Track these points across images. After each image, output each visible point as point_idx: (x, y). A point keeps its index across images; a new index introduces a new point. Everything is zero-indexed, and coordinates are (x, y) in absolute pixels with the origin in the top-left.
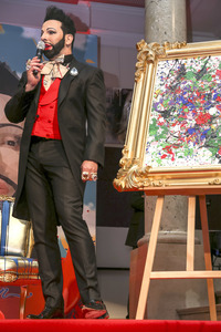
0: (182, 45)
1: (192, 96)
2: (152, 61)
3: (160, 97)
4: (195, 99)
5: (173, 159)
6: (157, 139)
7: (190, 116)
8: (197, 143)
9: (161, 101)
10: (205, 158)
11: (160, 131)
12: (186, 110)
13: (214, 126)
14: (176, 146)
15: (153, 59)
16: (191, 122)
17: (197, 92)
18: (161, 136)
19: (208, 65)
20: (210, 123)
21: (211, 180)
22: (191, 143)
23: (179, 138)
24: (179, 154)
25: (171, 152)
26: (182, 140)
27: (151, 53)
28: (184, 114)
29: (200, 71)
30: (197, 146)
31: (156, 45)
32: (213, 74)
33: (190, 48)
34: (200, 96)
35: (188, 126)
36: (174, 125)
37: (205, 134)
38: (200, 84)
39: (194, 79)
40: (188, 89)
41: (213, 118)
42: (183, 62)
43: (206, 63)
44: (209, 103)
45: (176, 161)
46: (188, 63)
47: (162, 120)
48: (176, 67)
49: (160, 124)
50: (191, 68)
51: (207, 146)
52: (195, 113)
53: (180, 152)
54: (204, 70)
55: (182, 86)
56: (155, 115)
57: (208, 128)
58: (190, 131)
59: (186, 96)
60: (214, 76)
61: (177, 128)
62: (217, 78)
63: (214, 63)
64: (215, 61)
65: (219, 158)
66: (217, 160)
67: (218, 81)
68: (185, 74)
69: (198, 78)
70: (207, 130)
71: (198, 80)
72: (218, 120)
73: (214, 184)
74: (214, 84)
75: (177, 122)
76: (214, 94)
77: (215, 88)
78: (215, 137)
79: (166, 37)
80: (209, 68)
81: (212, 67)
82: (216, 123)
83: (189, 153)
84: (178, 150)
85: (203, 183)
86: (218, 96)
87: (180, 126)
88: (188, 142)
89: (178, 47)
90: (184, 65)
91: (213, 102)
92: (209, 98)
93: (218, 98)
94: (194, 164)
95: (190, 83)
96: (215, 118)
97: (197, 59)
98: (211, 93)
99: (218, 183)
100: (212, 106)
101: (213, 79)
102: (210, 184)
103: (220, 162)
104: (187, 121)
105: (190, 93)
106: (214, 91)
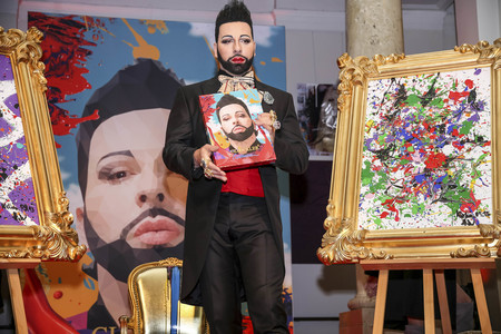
0: (399, 58)
1: (418, 128)
2: (359, 83)
3: (373, 130)
4: (421, 133)
5: (397, 219)
6: (373, 190)
7: (417, 156)
8: (428, 195)
9: (376, 137)
10: (443, 217)
11: (377, 178)
12: (410, 149)
13: (452, 171)
14: (401, 200)
15: (360, 79)
16: (419, 166)
17: (425, 123)
18: (378, 186)
19: (436, 85)
20: (446, 166)
21: (455, 248)
22: (421, 196)
23: (404, 188)
24: (405, 212)
25: (393, 209)
26: (408, 191)
27: (357, 71)
28: (408, 154)
29: (426, 94)
30: (428, 199)
31: (364, 59)
32: (445, 97)
33: (410, 62)
34: (428, 128)
35: (415, 171)
36: (395, 170)
37: (439, 183)
38: (427, 111)
39: (419, 105)
40: (412, 119)
41: (449, 159)
42: (402, 81)
43: (435, 81)
44: (442, 138)
45: (401, 221)
46: (408, 82)
47: (378, 163)
48: (393, 89)
49: (376, 169)
50: (414, 89)
51: (444, 200)
52: (423, 152)
53: (406, 208)
54: (432, 92)
55: (403, 115)
56: (368, 156)
57: (442, 173)
58: (417, 179)
59: (409, 129)
60: (446, 101)
61: (399, 174)
62: (451, 102)
63: (445, 83)
64: (447, 80)
65: (462, 217)
66: (460, 220)
67: (453, 108)
68: (405, 98)
69: (424, 104)
70: (442, 177)
71: (424, 106)
72: (456, 163)
73: (459, 256)
74: (448, 111)
75: (398, 166)
76: (448, 125)
77: (449, 117)
78: (455, 187)
79: (375, 32)
80: (439, 89)
81: (443, 89)
82: (454, 167)
83: (419, 209)
84: (403, 206)
85: (442, 253)
86: (455, 128)
87: (403, 171)
88: (417, 194)
89: (394, 62)
90: (403, 86)
91: (448, 136)
92: (442, 132)
93: (454, 132)
94: (428, 226)
95: (414, 111)
96: (452, 159)
97: (421, 78)
98: (444, 125)
99: (464, 254)
100: (447, 143)
101: (445, 105)
102: (453, 256)
103: (464, 223)
104: (413, 164)
105: (415, 125)
106: (449, 121)
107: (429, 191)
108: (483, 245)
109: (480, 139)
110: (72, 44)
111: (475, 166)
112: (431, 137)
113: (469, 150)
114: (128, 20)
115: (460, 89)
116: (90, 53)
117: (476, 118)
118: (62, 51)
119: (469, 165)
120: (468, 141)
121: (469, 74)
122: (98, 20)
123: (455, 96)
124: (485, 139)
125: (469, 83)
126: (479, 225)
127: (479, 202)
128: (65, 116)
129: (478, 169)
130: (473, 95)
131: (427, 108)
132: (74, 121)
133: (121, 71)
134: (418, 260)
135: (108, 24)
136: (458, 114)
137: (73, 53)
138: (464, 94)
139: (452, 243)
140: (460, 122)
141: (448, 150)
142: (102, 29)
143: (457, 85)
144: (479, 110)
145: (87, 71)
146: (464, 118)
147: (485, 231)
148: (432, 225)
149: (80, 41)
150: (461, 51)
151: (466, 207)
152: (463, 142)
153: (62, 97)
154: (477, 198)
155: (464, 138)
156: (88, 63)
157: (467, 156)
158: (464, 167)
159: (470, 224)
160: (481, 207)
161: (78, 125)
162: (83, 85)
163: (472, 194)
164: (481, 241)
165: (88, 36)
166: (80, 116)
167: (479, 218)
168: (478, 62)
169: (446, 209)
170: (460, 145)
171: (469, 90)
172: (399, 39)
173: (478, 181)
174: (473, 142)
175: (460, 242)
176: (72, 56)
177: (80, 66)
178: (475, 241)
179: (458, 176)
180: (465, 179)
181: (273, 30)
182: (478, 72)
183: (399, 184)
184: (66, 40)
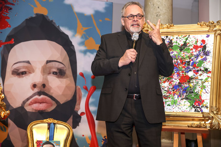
0: (171, 26)
1: (177, 62)
4: (178, 64)
7: (175, 76)
8: (179, 96)
10: (186, 107)
13: (191, 85)
14: (166, 97)
16: (176, 81)
17: (181, 60)
19: (188, 41)
20: (189, 82)
21: (190, 123)
22: (176, 96)
23: (168, 91)
24: (168, 103)
26: (170, 93)
29: (182, 45)
30: (180, 98)
32: (191, 47)
33: (176, 28)
34: (182, 62)
35: (174, 83)
36: (164, 82)
37: (185, 90)
38: (182, 54)
39: (178, 50)
40: (175, 57)
41: (191, 79)
42: (171, 38)
43: (187, 39)
44: (188, 68)
45: (166, 108)
46: (174, 39)
48: (167, 41)
50: (176, 42)
51: (187, 99)
52: (178, 74)
54: (185, 44)
57: (187, 85)
58: (175, 87)
60: (192, 49)
61: (166, 84)
62: (194, 50)
63: (191, 40)
64: (193, 39)
65: (195, 108)
66: (193, 109)
67: (195, 53)
68: (172, 47)
69: (181, 50)
70: (187, 87)
72: (194, 81)
73: (192, 127)
74: (192, 55)
75: (166, 80)
77: (192, 58)
78: (192, 92)
79: (158, 10)
80: (189, 43)
81: (191, 43)
82: (193, 83)
83: (175, 103)
84: (167, 100)
85: (184, 125)
86: (195, 63)
87: (168, 83)
88: (174, 95)
89: (168, 28)
90: (171, 40)
91: (191, 67)
92: (189, 65)
93: (194, 65)
94: (178, 111)
95: (176, 53)
97: (180, 37)
98: (190, 62)
99: (194, 126)
100: (190, 71)
101: (191, 51)
102: (189, 127)
103: (195, 111)
104: (174, 80)
105: (176, 60)
106: (192, 60)
107: (180, 94)
108: (203, 122)
109: (206, 70)
110: (2, 3)
112: (183, 67)
113: (201, 75)
115: (199, 44)
117: (205, 59)
119: (200, 82)
120: (201, 70)
121: (204, 37)
123: (196, 47)
124: (209, 70)
125: (203, 41)
126: (202, 112)
127: (203, 101)
129: (204, 84)
130: (205, 47)
131: (182, 52)
134: (172, 127)
136: (197, 56)
137: (2, 8)
138: (201, 47)
139: (189, 120)
140: (198, 61)
141: (191, 74)
143: (197, 42)
144: (207, 55)
146: (200, 58)
147: (205, 115)
148: (180, 111)
149: (6, 2)
150: (201, 25)
151: (197, 103)
152: (198, 71)
154: (203, 99)
155: (199, 69)
157: (200, 78)
158: (198, 83)
159: (198, 111)
160: (204, 103)
163: (200, 97)
164: (203, 120)
166: (4, 41)
167: (203, 109)
168: (208, 31)
169: (187, 103)
170: (196, 72)
171: (203, 45)
172: (170, 14)
173: (204, 91)
174: (203, 71)
175: (193, 120)
176: (1, 10)
178: (200, 120)
179: (195, 87)
180: (198, 89)
181: (107, 4)
182: (208, 36)
183: (166, 89)
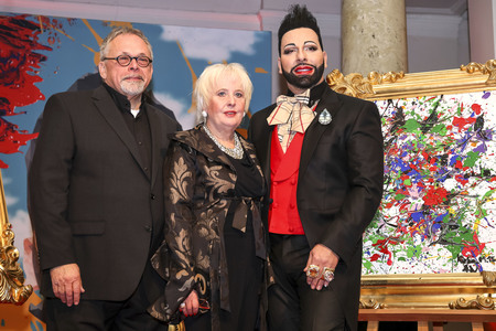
0: (397, 77)
1: (417, 159)
4: (420, 164)
5: (389, 262)
7: (414, 191)
8: (426, 236)
10: (441, 261)
12: (407, 182)
13: (453, 209)
14: (395, 241)
16: (417, 203)
17: (425, 153)
19: (439, 110)
20: (447, 203)
21: (454, 298)
22: (418, 237)
23: (398, 227)
24: (399, 254)
25: (385, 251)
26: (403, 231)
27: (349, 91)
28: (404, 188)
29: (427, 119)
30: (427, 242)
31: (357, 77)
32: (448, 123)
33: (409, 81)
34: (428, 159)
35: (411, 208)
36: (389, 206)
37: (438, 223)
38: (427, 139)
39: (418, 132)
40: (410, 147)
41: (450, 195)
42: (400, 104)
43: (437, 105)
44: (443, 171)
45: (395, 265)
46: (407, 105)
48: (390, 112)
50: (413, 113)
51: (443, 242)
52: (421, 187)
53: (400, 250)
54: (433, 117)
55: (399, 142)
57: (443, 211)
58: (414, 217)
59: (406, 159)
60: (450, 128)
61: (394, 211)
62: (455, 129)
63: (448, 106)
64: (451, 103)
65: (463, 262)
66: (461, 266)
67: (457, 137)
68: (403, 123)
69: (425, 130)
70: (442, 216)
71: (424, 133)
72: (459, 200)
73: (459, 307)
74: (451, 140)
75: (393, 202)
76: (451, 156)
77: (452, 147)
78: (456, 227)
79: (374, 42)
80: (442, 114)
81: (446, 113)
82: (456, 204)
83: (415, 252)
84: (397, 247)
85: (439, 304)
86: (459, 159)
87: (398, 207)
88: (413, 235)
89: (391, 81)
90: (401, 109)
91: (450, 169)
92: (444, 163)
93: (457, 164)
94: (425, 272)
95: (412, 138)
96: (454, 195)
97: (421, 100)
98: (446, 156)
99: (464, 305)
100: (449, 177)
101: (448, 132)
102: (451, 307)
103: (466, 269)
104: (410, 199)
105: (413, 154)
106: (452, 152)
107: (427, 231)
108: (486, 295)
109: (487, 173)
110: (24, 47)
111: (480, 204)
112: (432, 169)
113: (474, 185)
114: (89, 21)
115: (466, 115)
116: (44, 59)
117: (483, 149)
118: (12, 56)
119: (473, 202)
120: (473, 174)
121: (477, 97)
122: (55, 21)
123: (459, 122)
124: (492, 173)
125: (476, 108)
126: (482, 273)
127: (484, 245)
128: (14, 131)
129: (483, 207)
130: (480, 121)
131: (428, 136)
132: (23, 138)
133: (79, 81)
134: (412, 311)
135: (65, 25)
136: (463, 143)
137: (24, 57)
138: (470, 120)
139: (451, 292)
140: (465, 153)
141: (450, 185)
142: (59, 31)
143: (462, 109)
144: (486, 139)
145: (40, 79)
146: (469, 148)
147: (489, 279)
148: (430, 271)
149: (33, 44)
150: (468, 71)
151: (469, 250)
152: (467, 176)
153: (11, 110)
154: (481, 241)
155: (468, 171)
156: (42, 70)
157: (472, 192)
158: (467, 204)
159: (472, 270)
160: (486, 251)
161: (28, 143)
162: (34, 95)
163: (475, 236)
164: (485, 291)
165: (42, 39)
166: (31, 132)
167: (483, 264)
168: (487, 84)
169: (446, 253)
170: (463, 179)
171: (476, 116)
172: (402, 51)
173: (483, 221)
174: (479, 176)
175: (461, 291)
176: (23, 62)
177: (32, 74)
178: (477, 291)
179: (461, 215)
180: (469, 219)
181: (258, 35)
182: (486, 95)
183: (393, 222)
184: (17, 42)
